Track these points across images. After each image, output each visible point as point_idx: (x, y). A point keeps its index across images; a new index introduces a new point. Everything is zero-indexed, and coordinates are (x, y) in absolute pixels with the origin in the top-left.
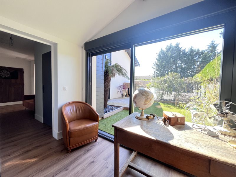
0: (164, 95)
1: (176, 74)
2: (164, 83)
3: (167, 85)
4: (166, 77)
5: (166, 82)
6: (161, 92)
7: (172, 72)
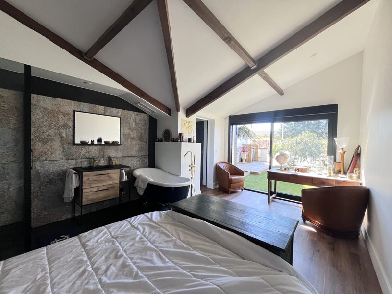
0: (296, 161)
1: (312, 134)
2: (297, 145)
3: (300, 147)
4: (299, 138)
5: (299, 144)
6: (293, 157)
7: (307, 132)
